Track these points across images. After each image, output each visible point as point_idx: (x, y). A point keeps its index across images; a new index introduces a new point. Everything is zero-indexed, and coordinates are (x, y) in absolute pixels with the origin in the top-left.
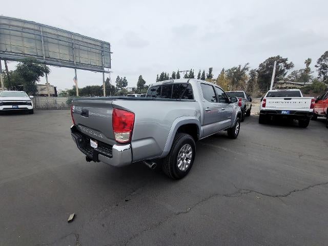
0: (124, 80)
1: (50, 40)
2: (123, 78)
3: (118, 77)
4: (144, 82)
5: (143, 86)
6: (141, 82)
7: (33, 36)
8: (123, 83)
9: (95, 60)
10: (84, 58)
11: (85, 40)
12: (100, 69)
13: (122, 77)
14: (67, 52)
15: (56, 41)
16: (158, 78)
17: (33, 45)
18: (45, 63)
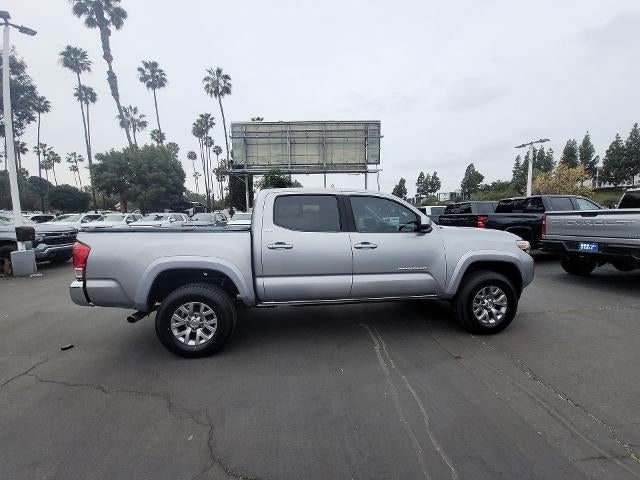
0: (434, 177)
1: (297, 141)
2: (432, 174)
3: (422, 174)
4: (480, 178)
5: (475, 186)
6: (472, 179)
7: (279, 140)
8: (431, 184)
9: (354, 155)
10: (337, 156)
11: (341, 128)
12: (361, 168)
13: (429, 172)
14: (315, 152)
15: (304, 140)
16: (517, 164)
17: (279, 151)
18: (290, 173)
